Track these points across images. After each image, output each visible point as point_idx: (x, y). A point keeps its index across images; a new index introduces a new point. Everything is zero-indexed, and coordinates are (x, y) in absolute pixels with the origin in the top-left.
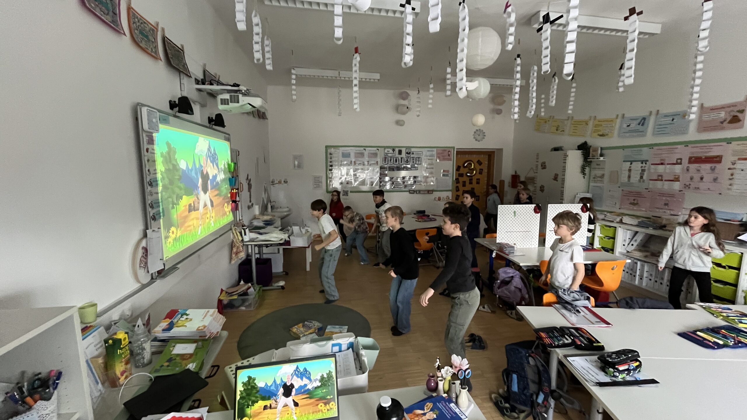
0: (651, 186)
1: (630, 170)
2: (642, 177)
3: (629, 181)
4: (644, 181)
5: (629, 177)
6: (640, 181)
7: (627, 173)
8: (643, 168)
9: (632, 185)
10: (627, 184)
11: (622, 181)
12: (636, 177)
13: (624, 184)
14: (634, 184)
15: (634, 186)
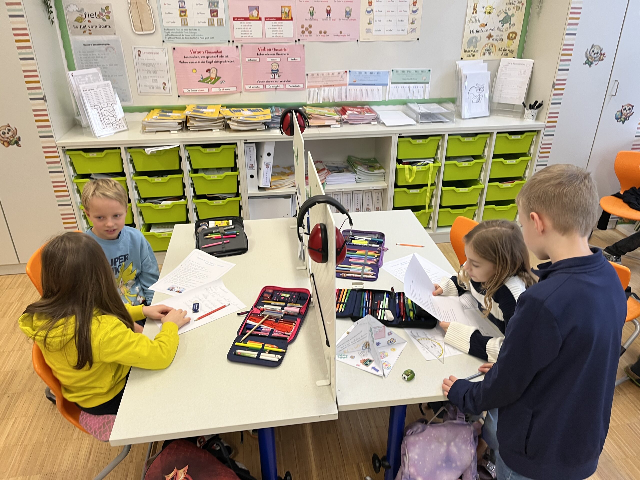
0: (238, 35)
2: (214, 13)
3: (185, 23)
4: (221, 23)
5: (183, 12)
6: (211, 24)
9: (195, 33)
10: (181, 31)
11: (165, 25)
12: (201, 13)
13: (173, 31)
14: (198, 33)
15: (199, 37)
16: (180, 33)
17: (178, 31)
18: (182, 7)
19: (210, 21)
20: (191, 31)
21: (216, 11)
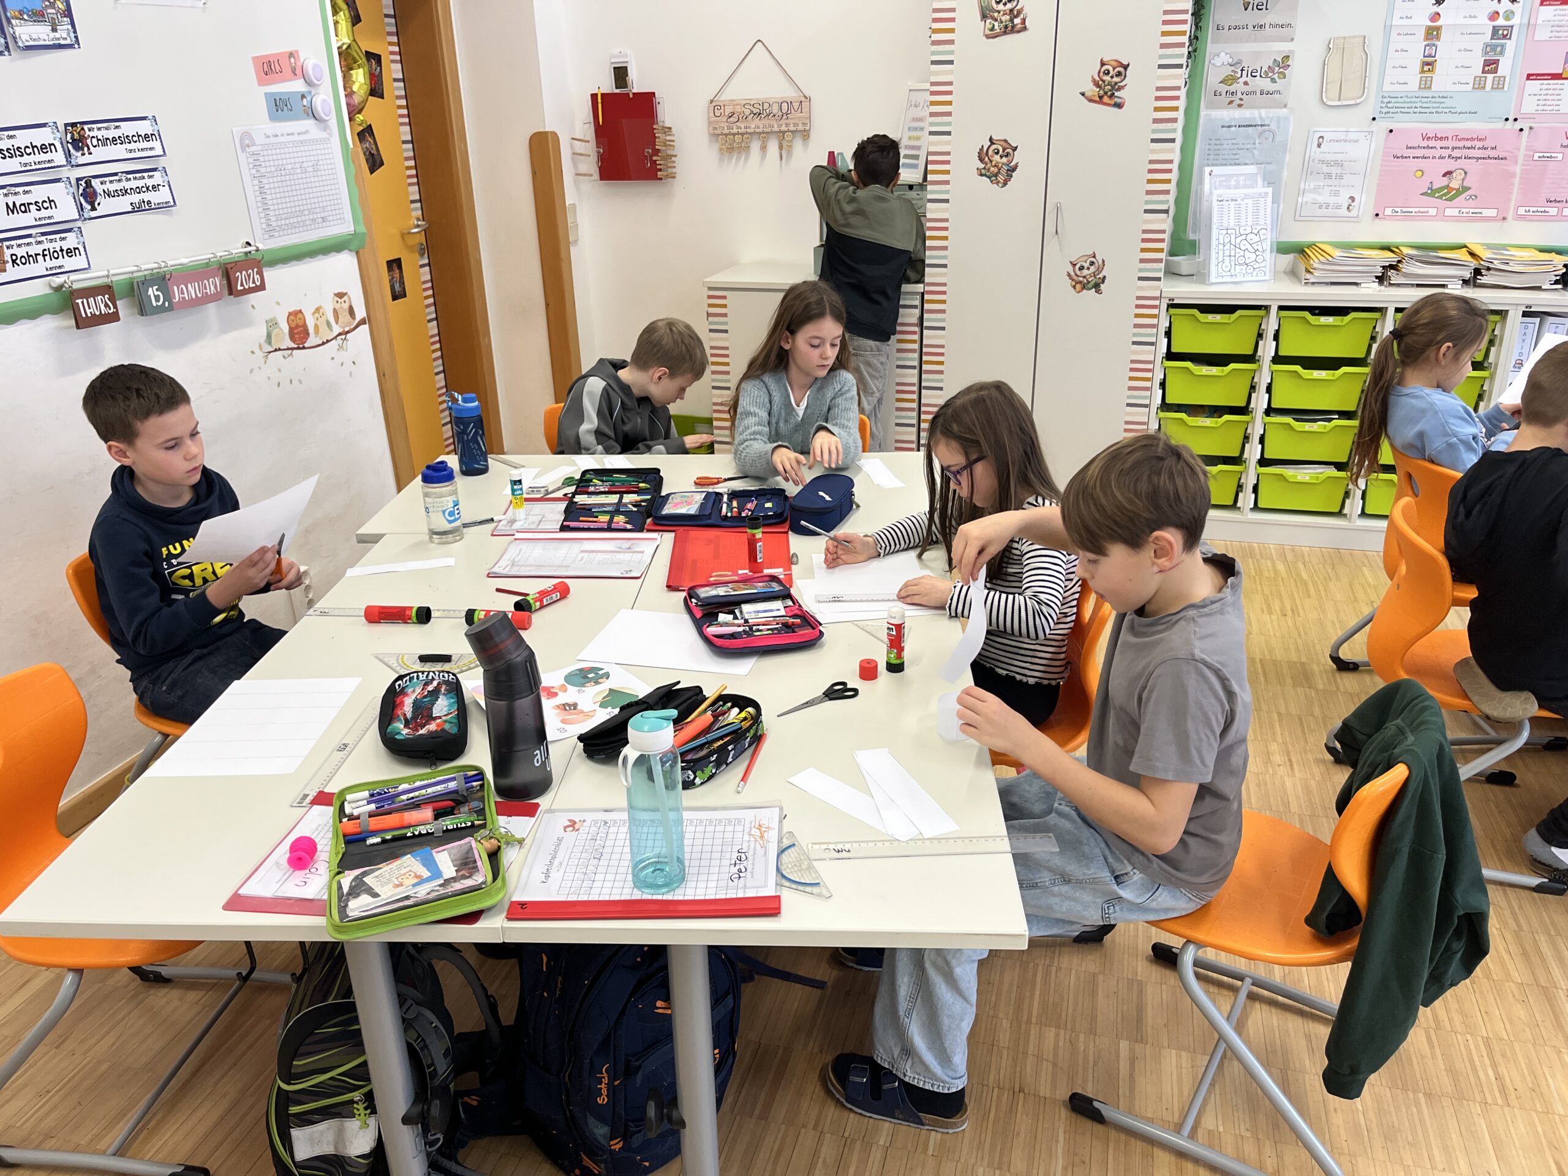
0: (1529, 106)
1: (1433, 33)
2: (1491, 65)
3: (1426, 85)
4: (1498, 86)
5: (1428, 64)
6: (1479, 85)
7: (1417, 48)
8: (1501, 22)
9: (1441, 103)
10: (1413, 100)
11: (1387, 87)
12: (1462, 66)
13: (1399, 100)
14: (1448, 102)
15: (1447, 110)
16: (1411, 102)
17: (1409, 100)
18: (1430, 56)
19: (1478, 79)
20: (1433, 100)
21: (1496, 62)
